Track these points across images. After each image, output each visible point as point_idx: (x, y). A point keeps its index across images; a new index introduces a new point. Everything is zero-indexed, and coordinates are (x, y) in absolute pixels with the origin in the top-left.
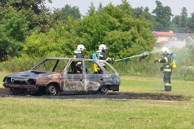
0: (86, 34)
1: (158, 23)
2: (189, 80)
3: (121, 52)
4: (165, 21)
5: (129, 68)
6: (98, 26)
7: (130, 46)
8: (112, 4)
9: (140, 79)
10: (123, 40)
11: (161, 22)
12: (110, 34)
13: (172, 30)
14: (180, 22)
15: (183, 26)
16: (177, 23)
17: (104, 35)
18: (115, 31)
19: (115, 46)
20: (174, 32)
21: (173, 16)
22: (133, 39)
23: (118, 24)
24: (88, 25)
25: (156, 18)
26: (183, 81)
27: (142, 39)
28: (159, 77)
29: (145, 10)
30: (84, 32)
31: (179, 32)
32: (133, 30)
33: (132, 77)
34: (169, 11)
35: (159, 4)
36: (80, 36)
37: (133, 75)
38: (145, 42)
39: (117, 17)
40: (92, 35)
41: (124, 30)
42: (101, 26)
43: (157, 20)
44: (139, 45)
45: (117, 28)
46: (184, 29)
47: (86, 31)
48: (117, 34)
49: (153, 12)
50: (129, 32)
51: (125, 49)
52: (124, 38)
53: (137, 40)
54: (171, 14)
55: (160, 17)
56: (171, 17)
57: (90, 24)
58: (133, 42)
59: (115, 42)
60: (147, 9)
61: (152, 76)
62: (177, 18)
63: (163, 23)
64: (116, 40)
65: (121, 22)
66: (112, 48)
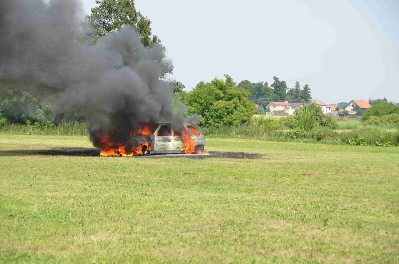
0: (196, 104)
1: (275, 95)
2: (281, 141)
3: (225, 119)
4: (282, 93)
5: (231, 132)
6: (206, 97)
7: (232, 114)
8: (217, 79)
9: (240, 141)
10: (227, 108)
11: (278, 94)
12: (216, 103)
13: (287, 100)
14: (294, 93)
15: (297, 97)
16: (292, 95)
17: (211, 104)
18: (220, 101)
19: (220, 113)
20: (289, 102)
21: (288, 88)
22: (235, 108)
23: (222, 95)
24: (198, 96)
25: (273, 91)
26: (276, 142)
27: (242, 107)
28: (256, 139)
29: (265, 84)
30: (195, 102)
31: (293, 102)
32: (235, 100)
33: (234, 139)
34: (285, 85)
35: (276, 79)
36: (191, 105)
37: (234, 137)
38: (245, 110)
39: (221, 89)
40: (201, 104)
41: (227, 100)
42: (209, 97)
43: (275, 93)
44: (239, 112)
45: (221, 99)
46: (297, 99)
47: (196, 101)
48: (221, 104)
49: (271, 86)
50: (232, 102)
51: (228, 116)
52: (227, 107)
53: (238, 108)
54: (286, 87)
55: (278, 90)
56: (286, 89)
57: (199, 95)
58: (234, 110)
59: (220, 110)
60: (266, 84)
61: (250, 138)
62: (291, 90)
63: (280, 95)
64: (220, 108)
65: (225, 93)
66: (217, 115)
